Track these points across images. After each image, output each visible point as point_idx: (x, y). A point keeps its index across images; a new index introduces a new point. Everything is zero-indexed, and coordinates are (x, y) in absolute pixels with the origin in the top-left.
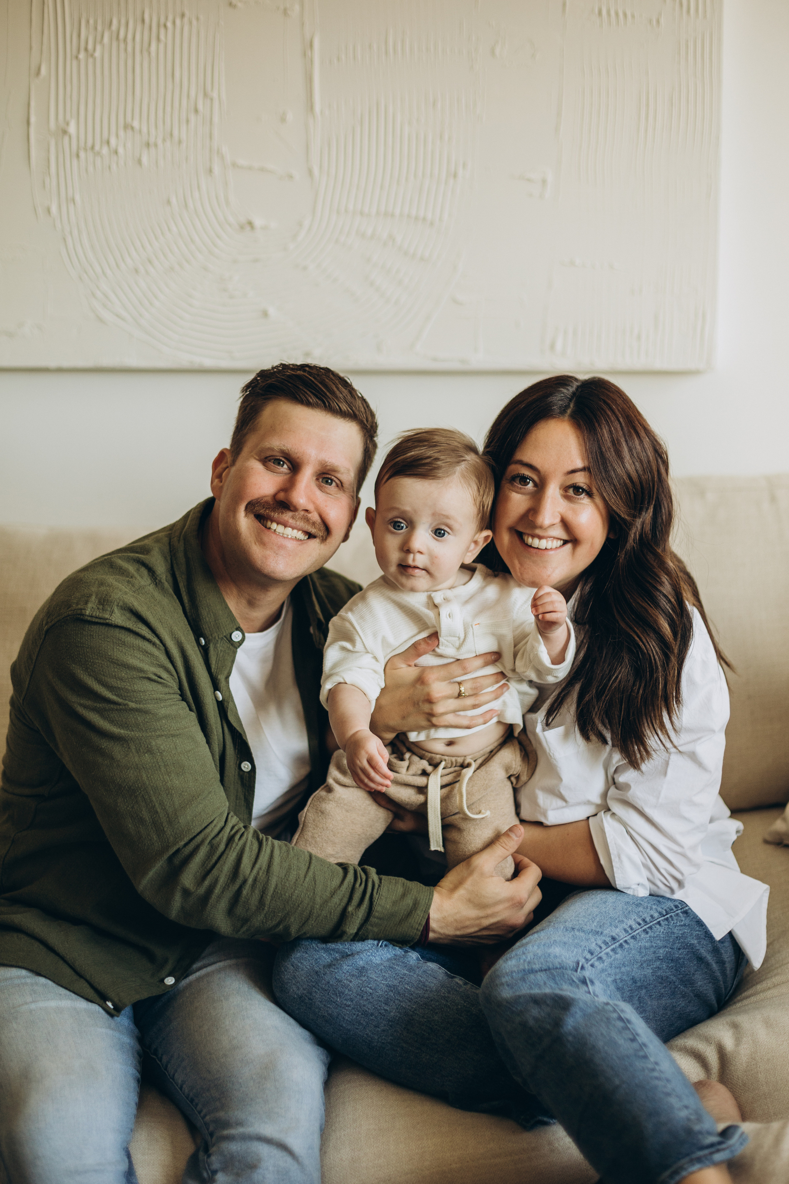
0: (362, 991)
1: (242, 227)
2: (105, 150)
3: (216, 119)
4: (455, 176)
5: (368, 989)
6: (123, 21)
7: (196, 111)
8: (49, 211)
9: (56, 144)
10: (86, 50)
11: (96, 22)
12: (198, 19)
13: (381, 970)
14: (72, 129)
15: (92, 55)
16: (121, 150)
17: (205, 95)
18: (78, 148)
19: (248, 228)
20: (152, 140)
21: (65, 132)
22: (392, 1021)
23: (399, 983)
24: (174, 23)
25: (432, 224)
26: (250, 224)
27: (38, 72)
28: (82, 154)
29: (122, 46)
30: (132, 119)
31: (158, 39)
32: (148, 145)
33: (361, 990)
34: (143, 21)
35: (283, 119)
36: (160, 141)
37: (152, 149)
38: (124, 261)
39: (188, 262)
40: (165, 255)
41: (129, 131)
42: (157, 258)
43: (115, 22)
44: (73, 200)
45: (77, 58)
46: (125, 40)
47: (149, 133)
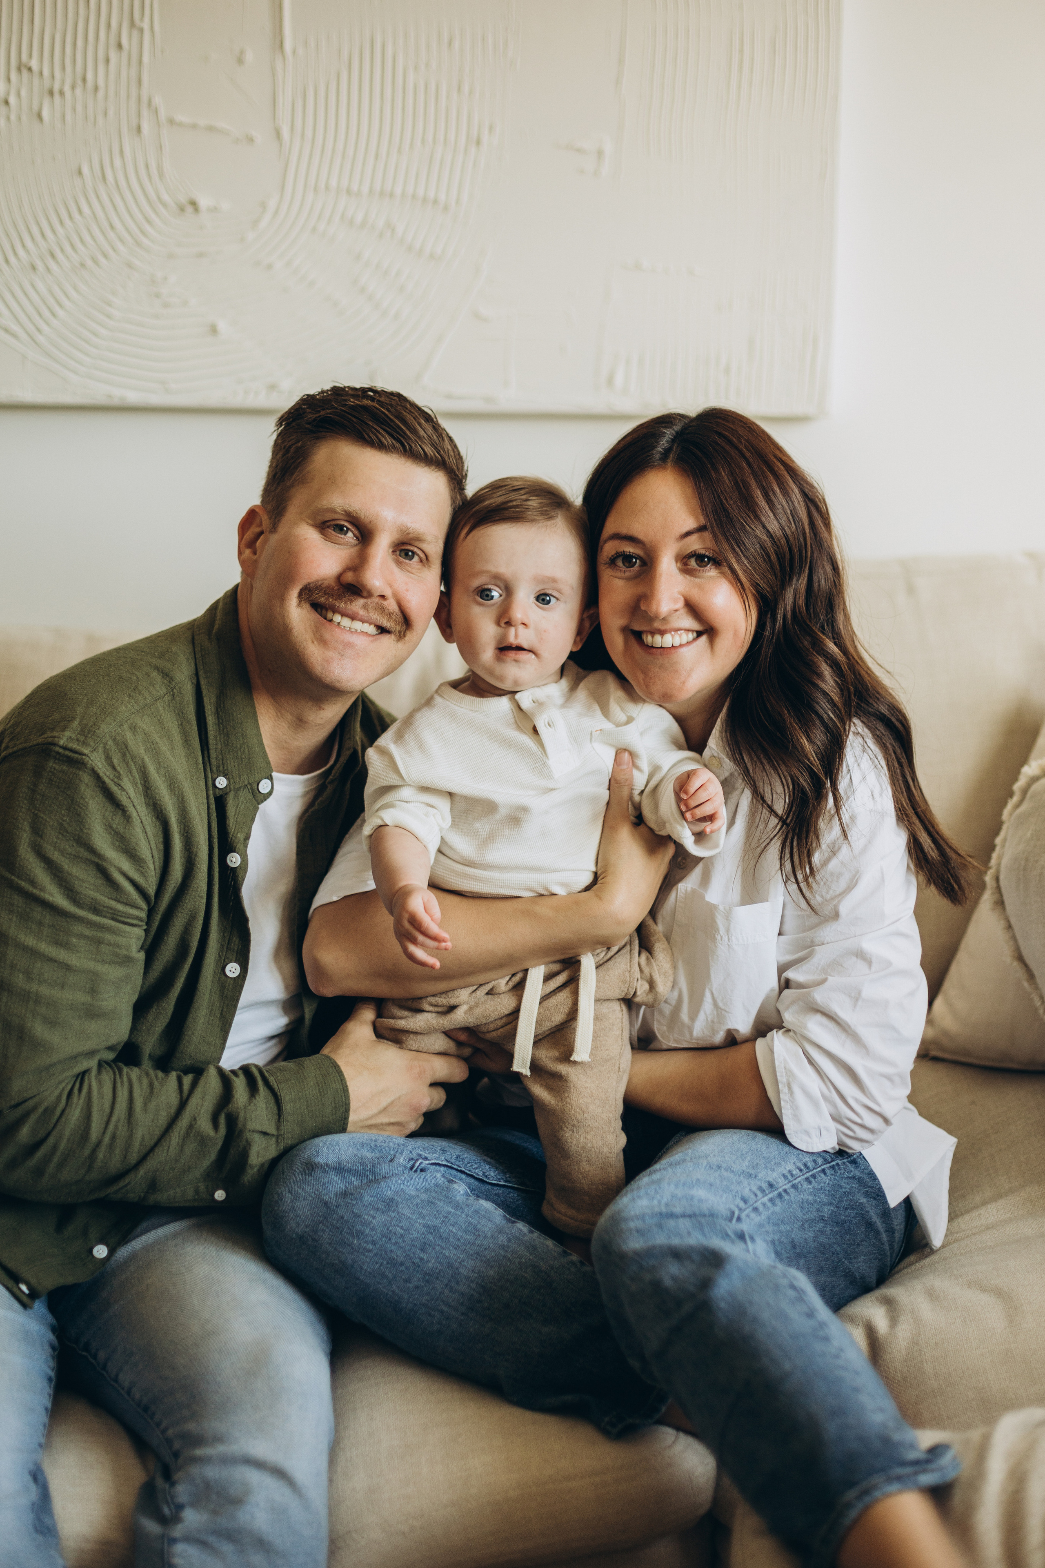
0: (390, 1231)
1: (182, 209)
3: (146, 59)
4: (478, 142)
5: (398, 1229)
7: (120, 46)
13: (417, 1205)
16: (12, 99)
17: (132, 24)
19: (190, 209)
20: (57, 86)
22: (429, 1274)
23: (442, 1223)
25: (446, 208)
26: (193, 203)
30: (30, 56)
32: (51, 93)
33: (388, 1229)
35: (240, 61)
36: (67, 89)
37: (57, 97)
38: (15, 254)
39: (105, 256)
40: (73, 246)
41: (25, 73)
42: (62, 250)
47: (52, 77)
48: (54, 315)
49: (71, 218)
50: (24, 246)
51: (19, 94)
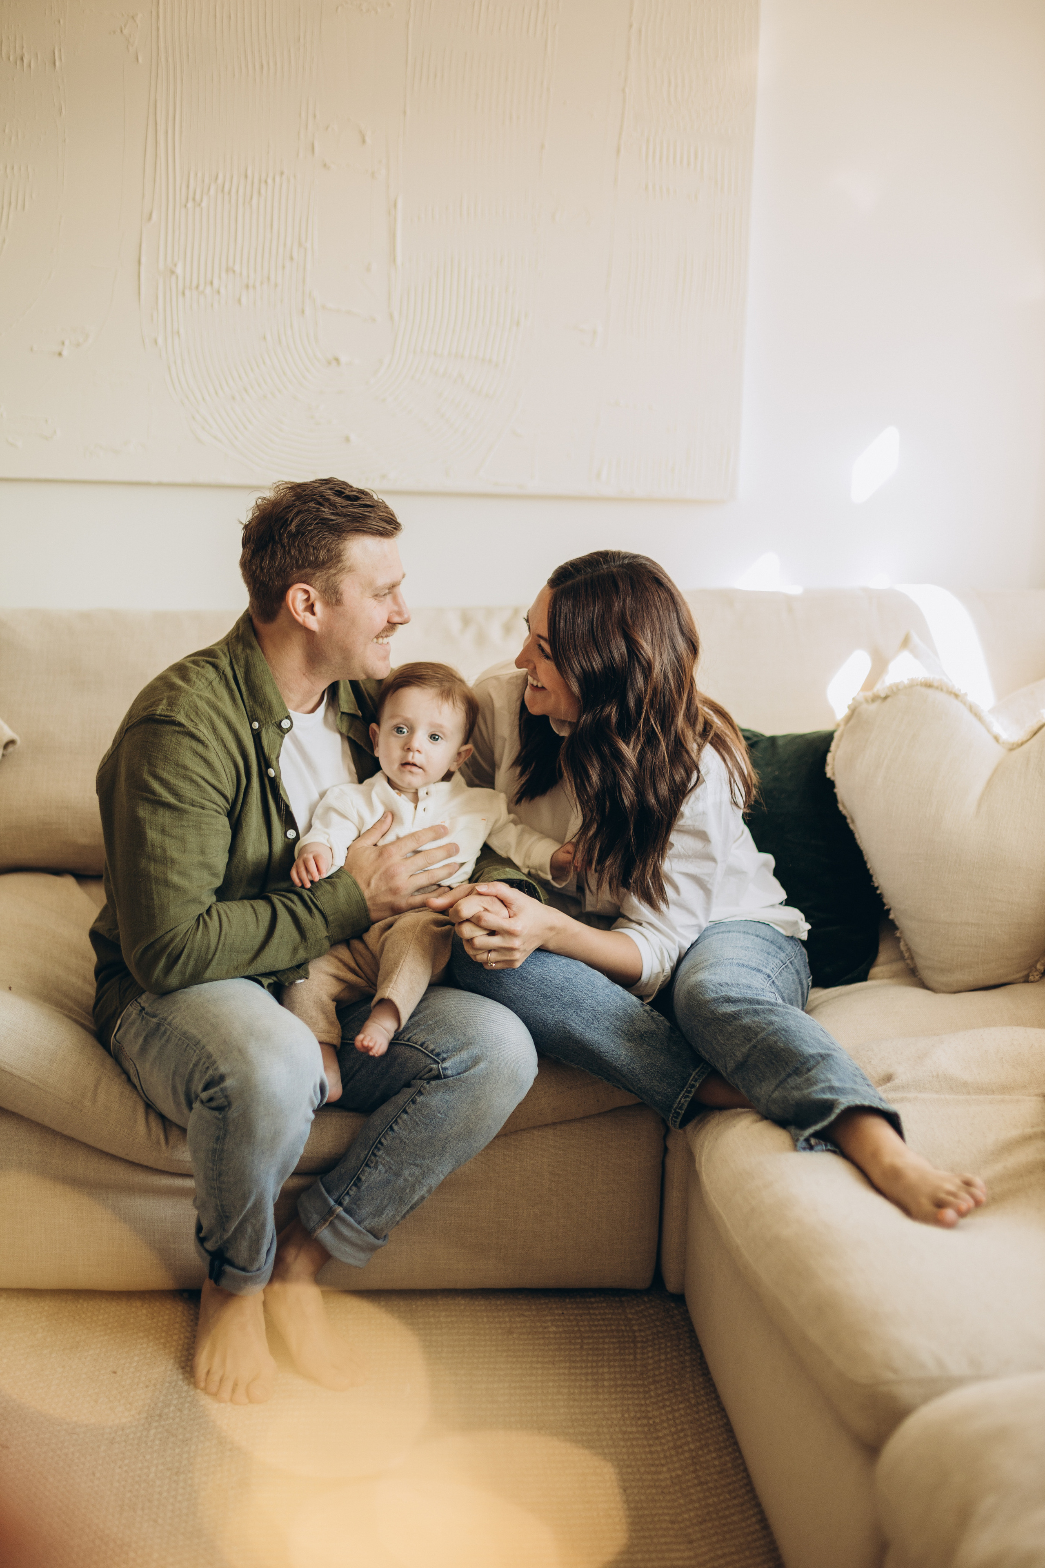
1: (329, 363)
3: (308, 267)
4: (518, 324)
6: (228, 177)
7: (292, 258)
8: (156, 342)
9: (164, 282)
10: (194, 199)
11: (203, 176)
12: (295, 177)
14: (179, 270)
15: (199, 205)
16: (223, 291)
17: (300, 245)
18: (184, 287)
19: (334, 363)
20: (251, 283)
21: (172, 272)
24: (274, 179)
25: (496, 365)
26: (337, 360)
27: (150, 218)
28: (187, 293)
29: (227, 198)
30: (234, 264)
31: (259, 193)
32: (247, 287)
34: (246, 177)
35: (368, 269)
36: (258, 284)
37: (251, 290)
38: (222, 389)
39: (279, 391)
40: (259, 385)
41: (231, 274)
42: (252, 387)
43: (221, 176)
44: (178, 333)
45: (186, 206)
46: (230, 193)
47: (248, 276)
48: (246, 428)
49: (258, 367)
50: (227, 384)
51: (226, 287)
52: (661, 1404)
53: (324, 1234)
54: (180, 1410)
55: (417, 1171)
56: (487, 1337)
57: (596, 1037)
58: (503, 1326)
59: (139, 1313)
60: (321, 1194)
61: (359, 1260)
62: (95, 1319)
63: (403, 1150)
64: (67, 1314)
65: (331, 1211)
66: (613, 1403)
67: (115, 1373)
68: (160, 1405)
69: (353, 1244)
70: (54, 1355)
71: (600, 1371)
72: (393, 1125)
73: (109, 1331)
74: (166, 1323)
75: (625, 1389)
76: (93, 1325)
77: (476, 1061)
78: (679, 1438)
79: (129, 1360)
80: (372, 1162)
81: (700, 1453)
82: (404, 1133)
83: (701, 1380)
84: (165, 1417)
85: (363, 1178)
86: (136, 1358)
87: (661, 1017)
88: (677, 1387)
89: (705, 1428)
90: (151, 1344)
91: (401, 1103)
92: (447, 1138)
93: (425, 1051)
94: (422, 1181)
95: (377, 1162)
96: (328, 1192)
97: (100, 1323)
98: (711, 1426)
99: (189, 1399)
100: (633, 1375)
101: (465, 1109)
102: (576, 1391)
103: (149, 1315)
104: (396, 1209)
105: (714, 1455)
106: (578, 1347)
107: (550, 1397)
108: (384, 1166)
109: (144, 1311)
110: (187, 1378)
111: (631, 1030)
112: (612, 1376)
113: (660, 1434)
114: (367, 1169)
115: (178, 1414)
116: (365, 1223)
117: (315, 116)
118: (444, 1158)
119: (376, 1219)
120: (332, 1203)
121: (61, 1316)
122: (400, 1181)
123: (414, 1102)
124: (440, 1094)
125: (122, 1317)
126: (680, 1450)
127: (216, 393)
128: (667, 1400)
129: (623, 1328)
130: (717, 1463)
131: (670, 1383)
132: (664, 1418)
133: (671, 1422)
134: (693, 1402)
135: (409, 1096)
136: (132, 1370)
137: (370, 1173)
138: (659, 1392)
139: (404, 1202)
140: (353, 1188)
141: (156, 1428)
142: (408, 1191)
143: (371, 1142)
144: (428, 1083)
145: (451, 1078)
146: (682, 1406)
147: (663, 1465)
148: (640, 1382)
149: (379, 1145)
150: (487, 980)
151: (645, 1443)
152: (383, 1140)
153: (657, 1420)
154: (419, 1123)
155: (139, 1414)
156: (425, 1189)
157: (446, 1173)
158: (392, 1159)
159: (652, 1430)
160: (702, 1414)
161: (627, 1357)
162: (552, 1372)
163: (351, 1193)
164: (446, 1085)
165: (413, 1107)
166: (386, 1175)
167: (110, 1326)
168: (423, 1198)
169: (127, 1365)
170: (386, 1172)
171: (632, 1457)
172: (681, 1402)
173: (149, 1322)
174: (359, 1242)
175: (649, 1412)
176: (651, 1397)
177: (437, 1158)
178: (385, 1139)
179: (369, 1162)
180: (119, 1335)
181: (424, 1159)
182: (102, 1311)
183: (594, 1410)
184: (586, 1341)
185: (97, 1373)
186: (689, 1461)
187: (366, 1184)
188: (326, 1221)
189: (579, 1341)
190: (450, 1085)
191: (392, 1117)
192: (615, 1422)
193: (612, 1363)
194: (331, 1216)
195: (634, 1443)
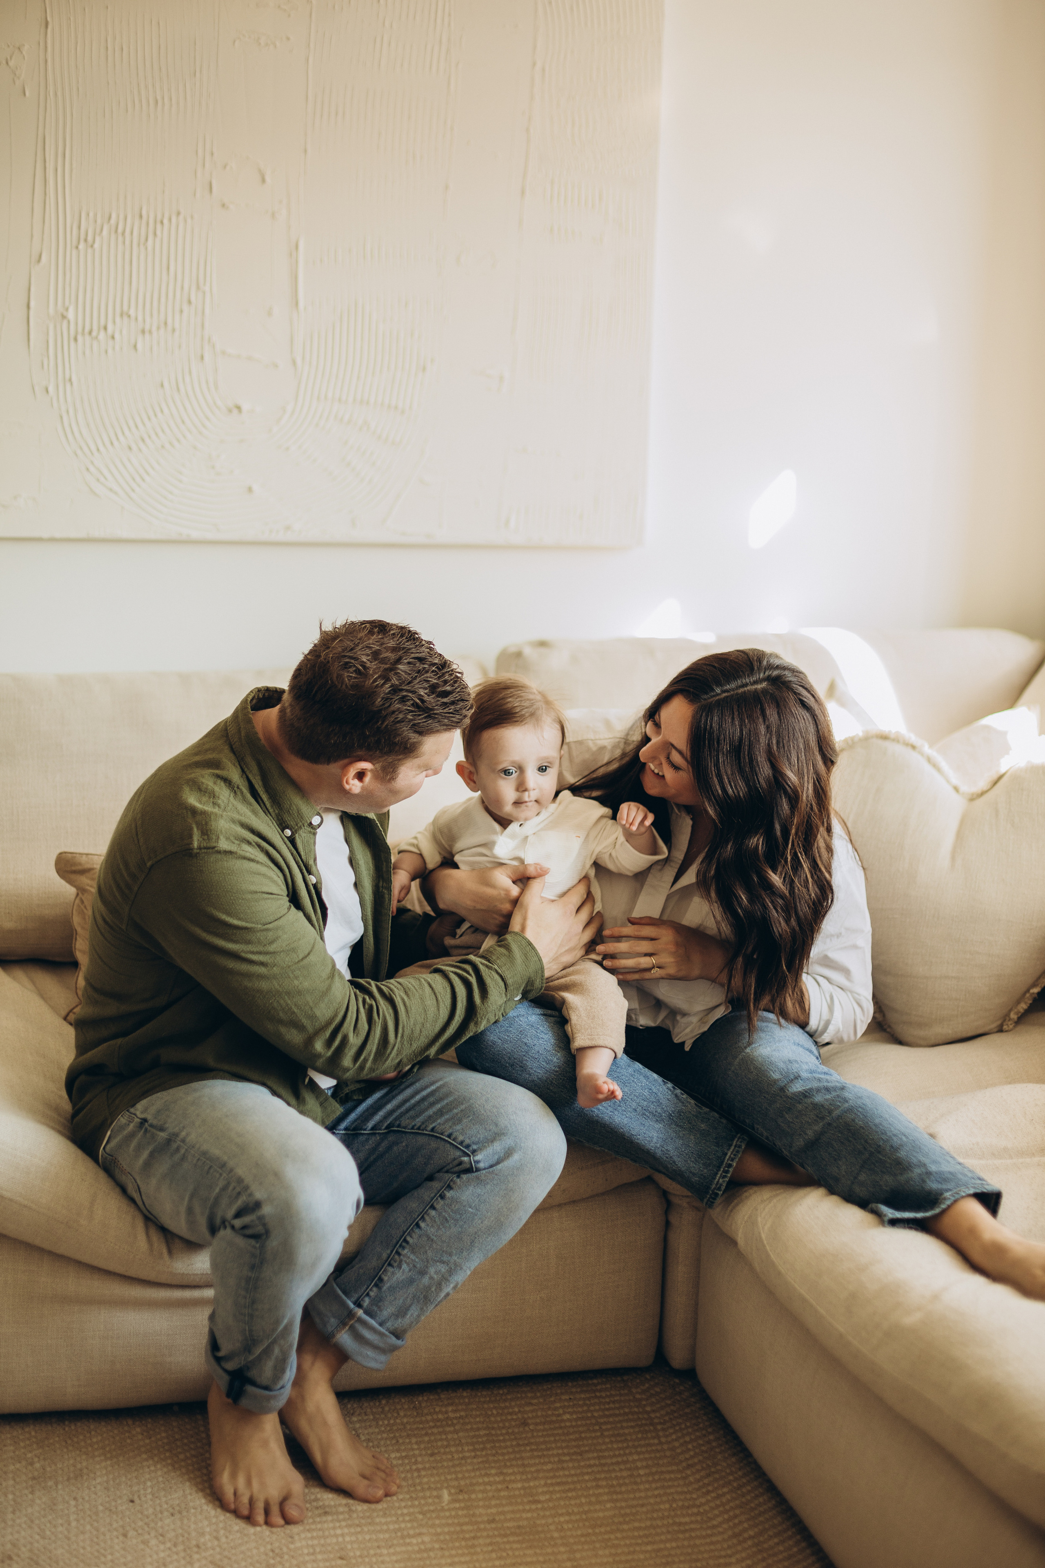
1: (230, 411)
2: (102, 335)
3: (207, 311)
4: (424, 369)
6: (122, 217)
7: (190, 302)
8: (47, 391)
9: (55, 327)
10: (86, 240)
11: (95, 215)
12: (192, 217)
14: (71, 315)
15: (92, 246)
16: (117, 336)
17: (198, 287)
18: (76, 333)
19: (235, 411)
20: (147, 327)
21: (64, 317)
24: (170, 220)
25: (403, 412)
26: (239, 408)
27: (39, 260)
28: (80, 338)
29: (120, 239)
30: (129, 308)
31: (155, 234)
32: (143, 332)
34: (141, 217)
35: (270, 313)
36: (154, 329)
37: (147, 335)
38: (118, 439)
39: (178, 441)
40: (157, 434)
41: (125, 318)
42: (150, 437)
43: (114, 216)
44: (70, 380)
45: (77, 247)
46: (123, 233)
47: (144, 321)
48: (143, 480)
49: (156, 415)
50: (123, 433)
51: (121, 332)
52: (704, 1490)
53: (344, 1338)
54: (217, 1539)
55: (443, 1268)
56: (504, 1431)
57: (626, 1121)
58: (515, 1417)
59: (134, 1432)
60: (337, 1297)
61: (381, 1363)
62: (89, 1442)
63: (430, 1247)
64: (57, 1439)
65: (351, 1314)
66: (656, 1492)
67: (132, 1501)
68: (194, 1534)
69: (376, 1347)
70: (60, 1487)
71: (630, 1459)
72: (420, 1222)
73: (108, 1455)
74: (165, 1441)
75: (662, 1477)
76: (90, 1449)
77: (508, 1153)
78: (735, 1525)
79: (142, 1486)
80: (395, 1262)
81: (761, 1539)
82: (432, 1230)
83: (734, 1460)
84: (203, 1547)
85: (385, 1278)
86: (149, 1484)
87: (683, 1094)
88: (713, 1470)
89: (757, 1512)
90: (159, 1466)
91: (427, 1199)
92: (476, 1233)
93: (454, 1142)
94: (449, 1278)
95: (401, 1261)
96: (344, 1292)
97: (96, 1446)
98: (761, 1509)
99: (221, 1525)
100: (665, 1461)
101: (497, 1203)
102: (614, 1482)
103: (145, 1434)
104: (422, 1309)
105: (776, 1540)
106: (599, 1434)
107: (591, 1492)
108: (408, 1264)
109: (138, 1430)
110: (210, 1501)
111: (659, 1110)
112: (644, 1464)
113: (715, 1523)
114: (390, 1269)
115: (216, 1543)
116: (387, 1324)
117: (212, 154)
118: (472, 1254)
119: (400, 1320)
120: (352, 1306)
121: (51, 1441)
122: (426, 1280)
123: (442, 1197)
124: (471, 1188)
125: (118, 1438)
126: (741, 1538)
127: (112, 443)
128: (708, 1485)
129: (636, 1410)
130: (781, 1548)
131: (704, 1465)
132: (712, 1504)
133: (721, 1509)
134: (735, 1484)
135: (436, 1191)
136: (149, 1497)
137: (393, 1273)
138: (697, 1476)
139: (430, 1301)
140: (375, 1289)
141: (199, 1560)
142: (433, 1289)
143: (395, 1241)
144: (458, 1177)
145: (484, 1172)
146: (725, 1490)
147: (730, 1556)
148: (675, 1468)
149: (404, 1244)
150: (509, 1064)
151: (704, 1533)
152: (408, 1239)
153: (707, 1508)
154: (448, 1218)
155: (175, 1545)
156: (452, 1286)
157: (472, 1268)
158: (417, 1257)
159: (705, 1519)
160: (749, 1497)
161: (652, 1441)
162: (582, 1464)
163: (372, 1294)
164: (478, 1178)
165: (442, 1202)
166: (410, 1274)
167: (107, 1449)
168: (448, 1294)
169: (142, 1492)
170: (410, 1270)
171: (696, 1550)
172: (723, 1487)
173: (147, 1441)
174: (381, 1345)
175: (695, 1499)
176: (691, 1483)
177: (465, 1253)
178: (411, 1237)
179: (392, 1262)
180: (121, 1458)
181: (450, 1255)
182: (93, 1433)
183: (641, 1502)
184: (604, 1427)
185: (113, 1504)
186: (754, 1549)
187: (389, 1284)
188: (344, 1324)
189: (597, 1428)
190: (483, 1178)
191: (417, 1214)
192: (666, 1514)
193: (639, 1450)
194: (350, 1320)
195: (693, 1534)
